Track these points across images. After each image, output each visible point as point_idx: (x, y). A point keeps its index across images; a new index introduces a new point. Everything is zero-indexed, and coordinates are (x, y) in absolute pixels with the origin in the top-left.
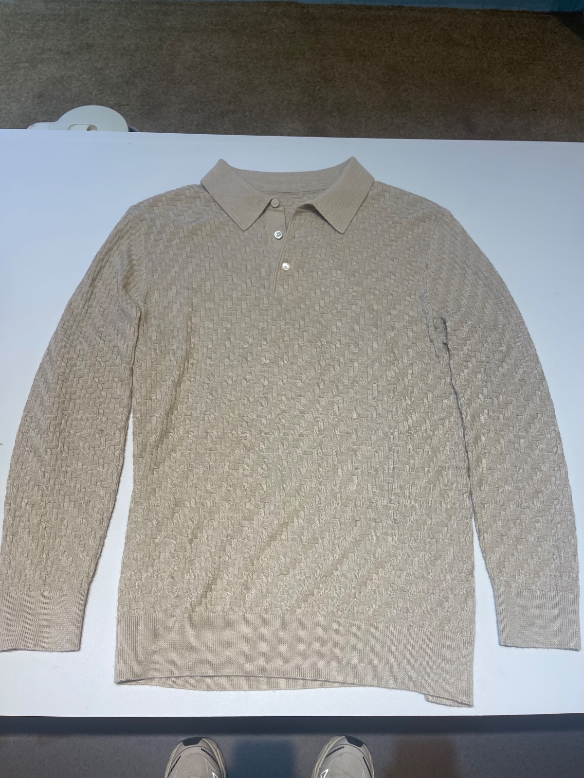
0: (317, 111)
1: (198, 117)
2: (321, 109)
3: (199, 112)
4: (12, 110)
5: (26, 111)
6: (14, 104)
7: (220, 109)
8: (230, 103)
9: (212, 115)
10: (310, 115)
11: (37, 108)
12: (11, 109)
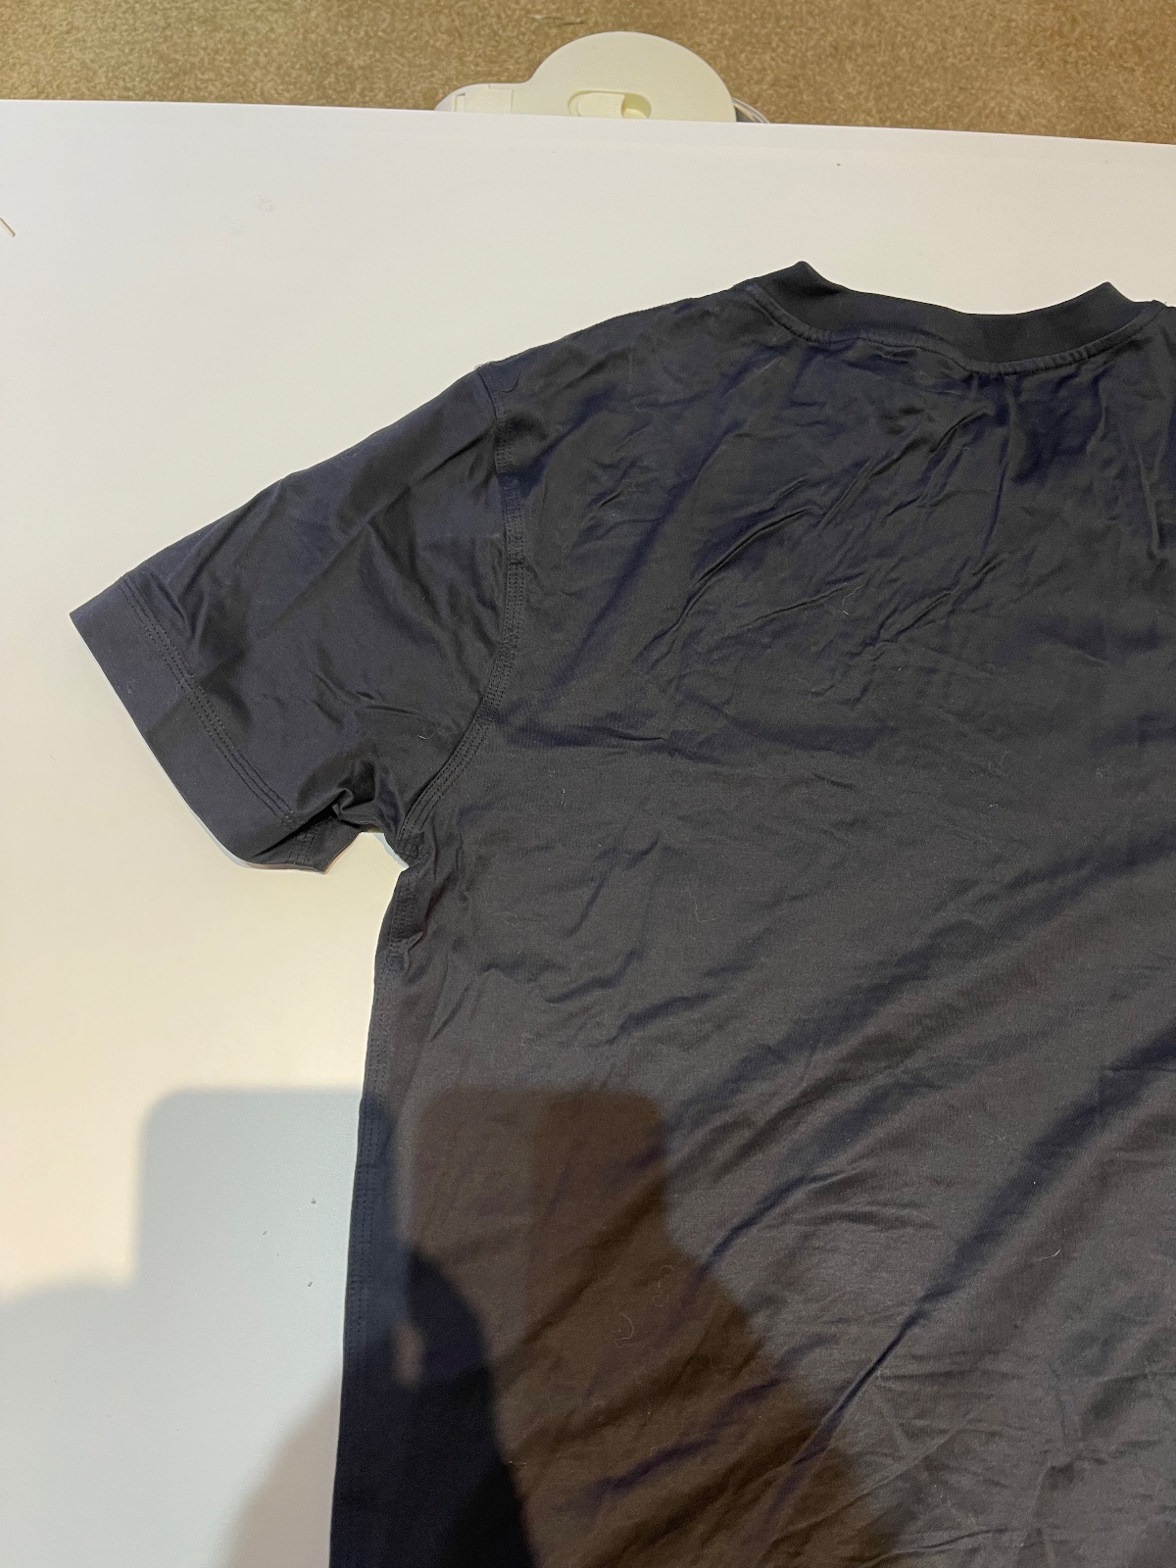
0: (1083, 53)
1: (773, 59)
2: (1093, 48)
3: (774, 45)
4: (273, 36)
5: (313, 36)
6: (276, 15)
7: (830, 38)
8: (854, 23)
9: (809, 54)
10: (1066, 62)
11: (340, 29)
12: (272, 30)
